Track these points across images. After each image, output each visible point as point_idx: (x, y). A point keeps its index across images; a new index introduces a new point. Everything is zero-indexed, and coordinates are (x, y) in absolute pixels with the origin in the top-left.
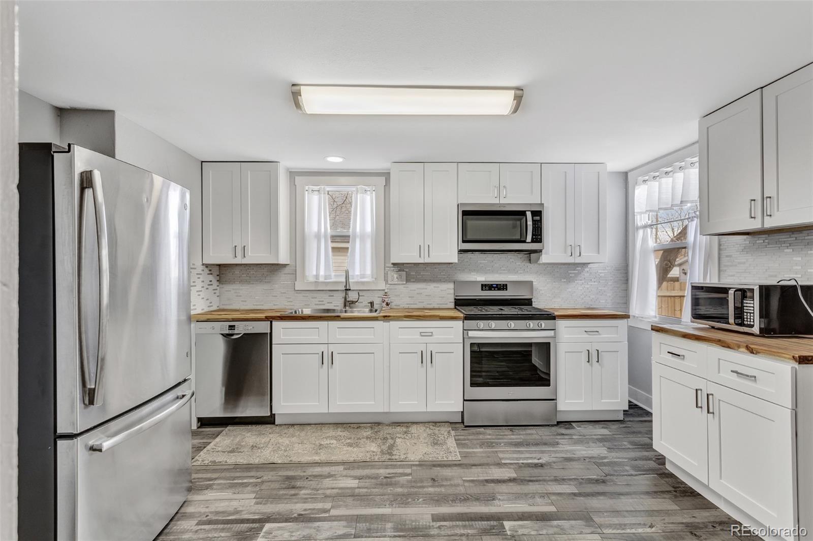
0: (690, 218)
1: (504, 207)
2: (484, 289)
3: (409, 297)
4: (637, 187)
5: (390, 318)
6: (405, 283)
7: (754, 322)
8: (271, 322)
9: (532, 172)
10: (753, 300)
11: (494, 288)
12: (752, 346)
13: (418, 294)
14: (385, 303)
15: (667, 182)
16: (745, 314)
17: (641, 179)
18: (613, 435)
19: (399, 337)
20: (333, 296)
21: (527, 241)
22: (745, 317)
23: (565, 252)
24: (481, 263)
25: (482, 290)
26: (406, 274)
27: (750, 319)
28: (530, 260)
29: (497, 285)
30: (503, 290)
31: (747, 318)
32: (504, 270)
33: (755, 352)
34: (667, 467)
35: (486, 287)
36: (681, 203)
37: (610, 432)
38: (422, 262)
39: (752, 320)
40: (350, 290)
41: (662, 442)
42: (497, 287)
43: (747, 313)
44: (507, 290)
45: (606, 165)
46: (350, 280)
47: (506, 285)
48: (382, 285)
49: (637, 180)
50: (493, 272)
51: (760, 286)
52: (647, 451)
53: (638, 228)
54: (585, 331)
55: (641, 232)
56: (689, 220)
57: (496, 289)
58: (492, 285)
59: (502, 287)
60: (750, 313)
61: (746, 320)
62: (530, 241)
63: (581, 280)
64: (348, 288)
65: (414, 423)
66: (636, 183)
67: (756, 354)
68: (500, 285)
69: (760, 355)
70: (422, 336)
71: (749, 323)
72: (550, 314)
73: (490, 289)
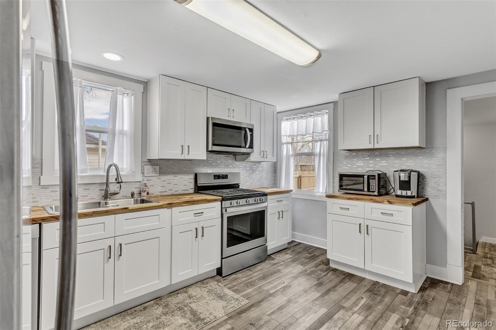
0: (316, 141)
1: (236, 124)
2: (215, 178)
3: (162, 187)
4: (282, 122)
5: (172, 205)
6: (158, 175)
7: (375, 189)
8: (40, 224)
9: (246, 104)
10: (375, 180)
11: (221, 177)
12: (391, 201)
13: (168, 183)
14: (146, 193)
15: (303, 122)
16: (371, 186)
17: (285, 118)
18: (294, 256)
19: (179, 220)
20: (89, 189)
21: (246, 147)
22: (371, 188)
23: (260, 155)
24: (210, 160)
25: (214, 179)
26: (159, 168)
27: (373, 188)
28: (236, 159)
29: (222, 175)
30: (226, 179)
31: (372, 188)
32: (223, 165)
33: (392, 203)
34: (331, 266)
35: (217, 177)
36: (313, 133)
37: (291, 255)
38: (183, 158)
39: (374, 189)
40: (122, 182)
41: (333, 254)
42: (222, 177)
43: (372, 186)
44: (227, 178)
45: (276, 107)
46: (121, 173)
47: (227, 175)
48: (139, 178)
49: (282, 118)
50: (216, 166)
51: (378, 174)
52: (315, 260)
53: (283, 144)
54: (277, 201)
55: (285, 146)
56: (316, 142)
57: (222, 178)
58: (220, 175)
59: (225, 177)
60: (373, 186)
61: (371, 189)
62: (248, 147)
63: (258, 172)
64: (120, 181)
65: (187, 287)
66: (282, 120)
67: (393, 204)
68: (224, 175)
69: (394, 204)
70: (195, 216)
71: (373, 190)
72: (264, 193)
73: (219, 178)
